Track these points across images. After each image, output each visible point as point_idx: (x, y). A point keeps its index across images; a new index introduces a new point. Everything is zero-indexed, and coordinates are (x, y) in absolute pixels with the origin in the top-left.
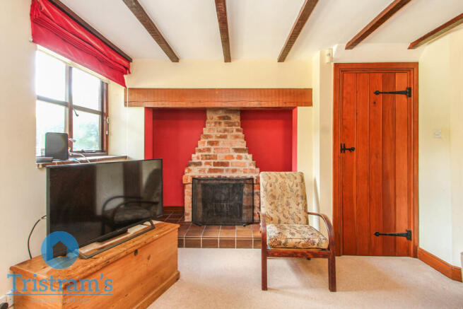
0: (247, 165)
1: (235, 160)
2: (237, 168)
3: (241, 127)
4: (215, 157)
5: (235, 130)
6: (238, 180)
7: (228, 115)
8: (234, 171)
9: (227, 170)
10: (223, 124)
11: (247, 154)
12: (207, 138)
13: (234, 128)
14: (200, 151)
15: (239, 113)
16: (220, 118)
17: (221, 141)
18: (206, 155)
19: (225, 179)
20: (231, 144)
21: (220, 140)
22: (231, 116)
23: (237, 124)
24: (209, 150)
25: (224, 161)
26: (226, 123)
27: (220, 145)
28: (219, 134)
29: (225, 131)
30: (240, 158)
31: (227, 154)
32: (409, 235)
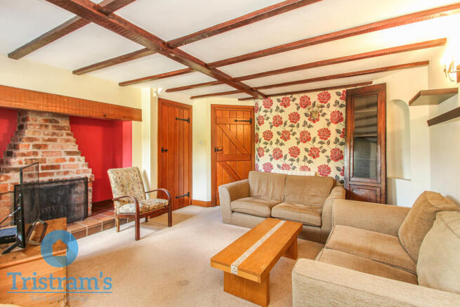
0: (80, 166)
1: (68, 163)
2: (70, 170)
3: (72, 131)
4: (44, 161)
5: (65, 134)
6: (72, 180)
7: (56, 118)
8: (66, 173)
9: (58, 173)
10: (50, 127)
11: (80, 156)
12: (32, 141)
13: (64, 132)
14: (23, 155)
15: (68, 118)
16: (46, 121)
17: (50, 144)
18: (31, 160)
19: (57, 181)
20: (62, 147)
21: (48, 143)
22: (59, 120)
23: (67, 129)
24: (35, 153)
25: (54, 164)
26: (54, 127)
27: (50, 148)
28: (47, 138)
29: (54, 134)
30: (72, 160)
31: (58, 157)
32: (189, 195)
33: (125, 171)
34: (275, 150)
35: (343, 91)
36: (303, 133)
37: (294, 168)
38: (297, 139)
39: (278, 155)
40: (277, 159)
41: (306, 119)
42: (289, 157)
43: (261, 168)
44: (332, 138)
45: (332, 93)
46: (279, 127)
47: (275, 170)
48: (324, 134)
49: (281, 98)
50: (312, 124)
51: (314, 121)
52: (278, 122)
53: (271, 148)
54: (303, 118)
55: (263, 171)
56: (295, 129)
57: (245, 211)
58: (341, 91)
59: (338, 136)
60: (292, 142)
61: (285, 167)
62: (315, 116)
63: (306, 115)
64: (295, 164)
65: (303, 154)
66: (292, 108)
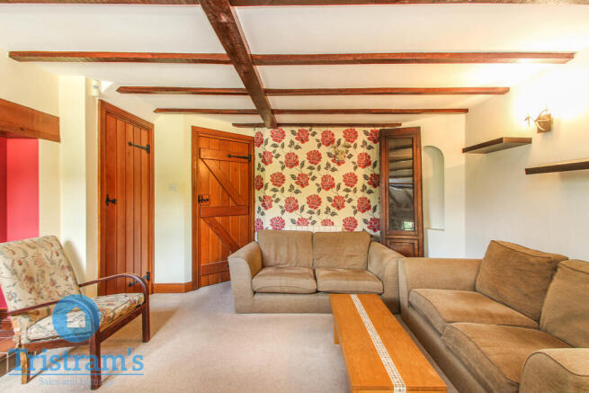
32: (149, 276)
33: (29, 246)
34: (289, 200)
35: (372, 131)
36: (325, 178)
37: (314, 223)
38: (317, 185)
39: (292, 206)
40: (291, 211)
41: (330, 160)
42: (307, 208)
43: (267, 225)
44: (359, 186)
45: (360, 130)
46: (294, 169)
47: (289, 227)
48: (350, 180)
49: (296, 129)
50: (336, 166)
51: (339, 164)
52: (292, 162)
53: (283, 197)
54: (325, 160)
55: (271, 228)
56: (315, 173)
57: (278, 289)
58: (369, 130)
59: (366, 182)
60: (311, 189)
61: (302, 221)
62: (340, 157)
63: (329, 155)
64: (315, 217)
65: (325, 204)
66: (311, 145)
